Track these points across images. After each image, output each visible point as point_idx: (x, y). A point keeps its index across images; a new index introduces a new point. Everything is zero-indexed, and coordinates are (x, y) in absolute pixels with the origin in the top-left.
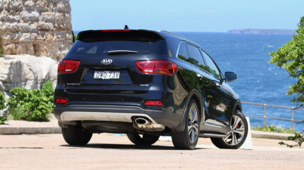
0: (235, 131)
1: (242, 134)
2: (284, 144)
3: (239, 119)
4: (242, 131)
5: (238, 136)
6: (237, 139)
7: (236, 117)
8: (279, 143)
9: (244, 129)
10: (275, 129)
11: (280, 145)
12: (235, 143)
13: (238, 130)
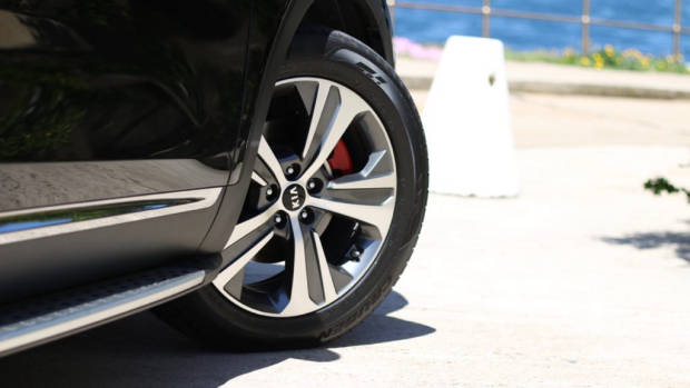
0: (310, 201)
1: (380, 217)
2: (671, 189)
3: (353, 105)
4: (373, 197)
5: (343, 239)
6: (335, 260)
7: (325, 86)
8: (648, 185)
9: (390, 181)
10: (617, 60)
11: (649, 193)
12: (316, 292)
13: (338, 197)
